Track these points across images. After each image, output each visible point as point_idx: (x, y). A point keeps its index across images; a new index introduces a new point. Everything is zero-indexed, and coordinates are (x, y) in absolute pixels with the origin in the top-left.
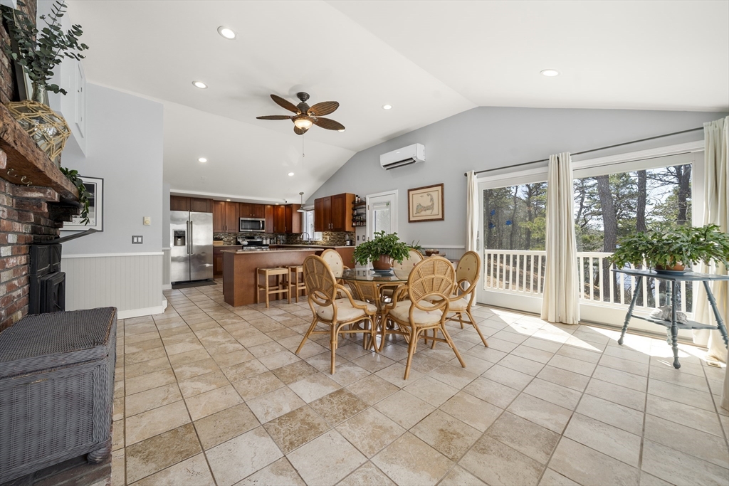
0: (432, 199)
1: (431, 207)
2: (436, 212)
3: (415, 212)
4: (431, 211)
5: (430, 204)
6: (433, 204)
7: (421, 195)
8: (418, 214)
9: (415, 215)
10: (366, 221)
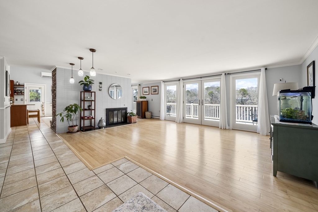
10: (24, 93)
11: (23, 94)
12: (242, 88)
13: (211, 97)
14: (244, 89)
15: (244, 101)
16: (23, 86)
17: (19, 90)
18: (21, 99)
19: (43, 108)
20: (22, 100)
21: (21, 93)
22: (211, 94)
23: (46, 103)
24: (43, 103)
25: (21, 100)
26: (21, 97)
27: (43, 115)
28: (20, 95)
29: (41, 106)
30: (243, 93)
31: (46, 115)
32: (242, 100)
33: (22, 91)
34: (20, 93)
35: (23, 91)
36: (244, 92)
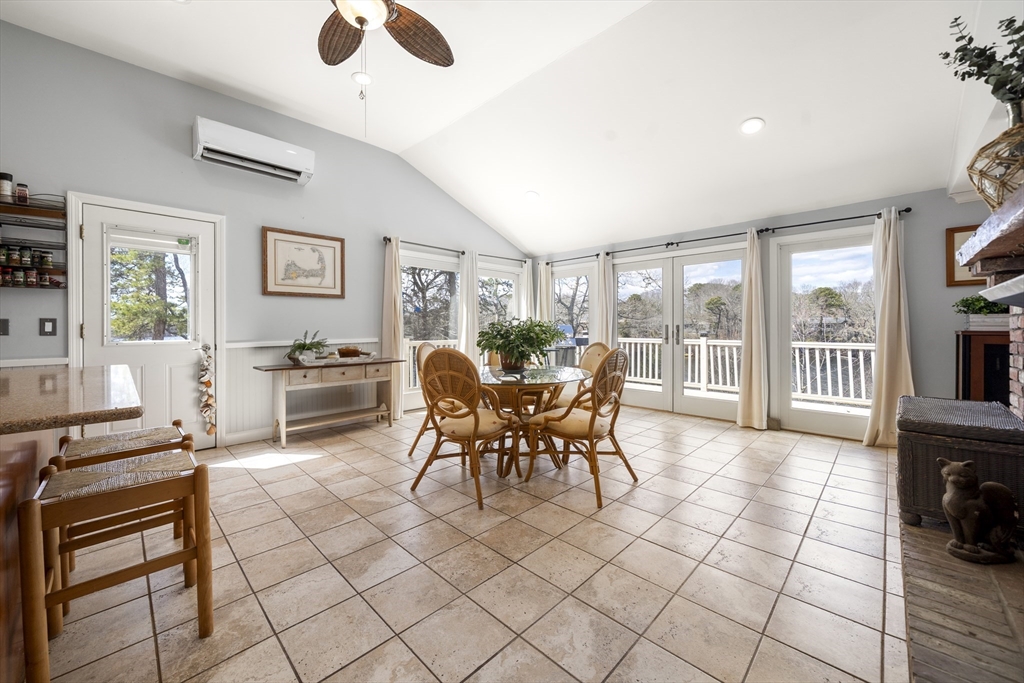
0: (321, 260)
1: (320, 273)
2: (329, 283)
3: (281, 275)
4: (319, 279)
5: (318, 267)
6: (323, 269)
7: (297, 246)
8: (289, 282)
9: (280, 281)
10: (65, 273)
11: (60, 279)
12: (823, 287)
13: (714, 319)
14: (827, 289)
15: (829, 329)
16: (60, 211)
17: (23, 247)
18: (42, 322)
19: (208, 384)
20: (48, 328)
21: (41, 273)
22: (716, 307)
23: (223, 346)
24: (206, 348)
25: (42, 332)
26: (43, 304)
27: (210, 440)
28: (28, 285)
29: (190, 371)
30: (826, 301)
31: (229, 432)
32: (821, 325)
33: (50, 258)
34: (26, 270)
35: (53, 258)
36: (828, 298)
